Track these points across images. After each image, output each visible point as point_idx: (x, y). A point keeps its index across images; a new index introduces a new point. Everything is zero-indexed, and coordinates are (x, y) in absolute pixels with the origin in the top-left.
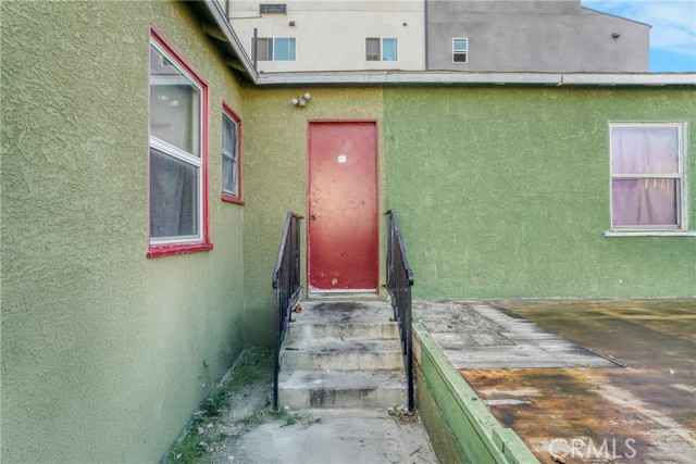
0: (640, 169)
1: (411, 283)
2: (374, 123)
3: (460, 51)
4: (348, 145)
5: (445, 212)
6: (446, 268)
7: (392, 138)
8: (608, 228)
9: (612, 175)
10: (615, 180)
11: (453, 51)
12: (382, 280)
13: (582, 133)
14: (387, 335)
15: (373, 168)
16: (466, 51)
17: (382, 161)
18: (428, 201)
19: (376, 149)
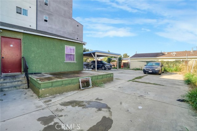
0: (70, 52)
1: (28, 68)
2: (20, 39)
3: (46, 19)
4: (13, 43)
5: (36, 58)
6: (37, 68)
7: (25, 43)
8: (65, 61)
9: (65, 53)
10: (66, 54)
11: (44, 19)
12: (22, 70)
13: (61, 46)
14: (24, 79)
15: (20, 48)
16: (48, 20)
17: (22, 47)
18: (33, 55)
19: (21, 45)
